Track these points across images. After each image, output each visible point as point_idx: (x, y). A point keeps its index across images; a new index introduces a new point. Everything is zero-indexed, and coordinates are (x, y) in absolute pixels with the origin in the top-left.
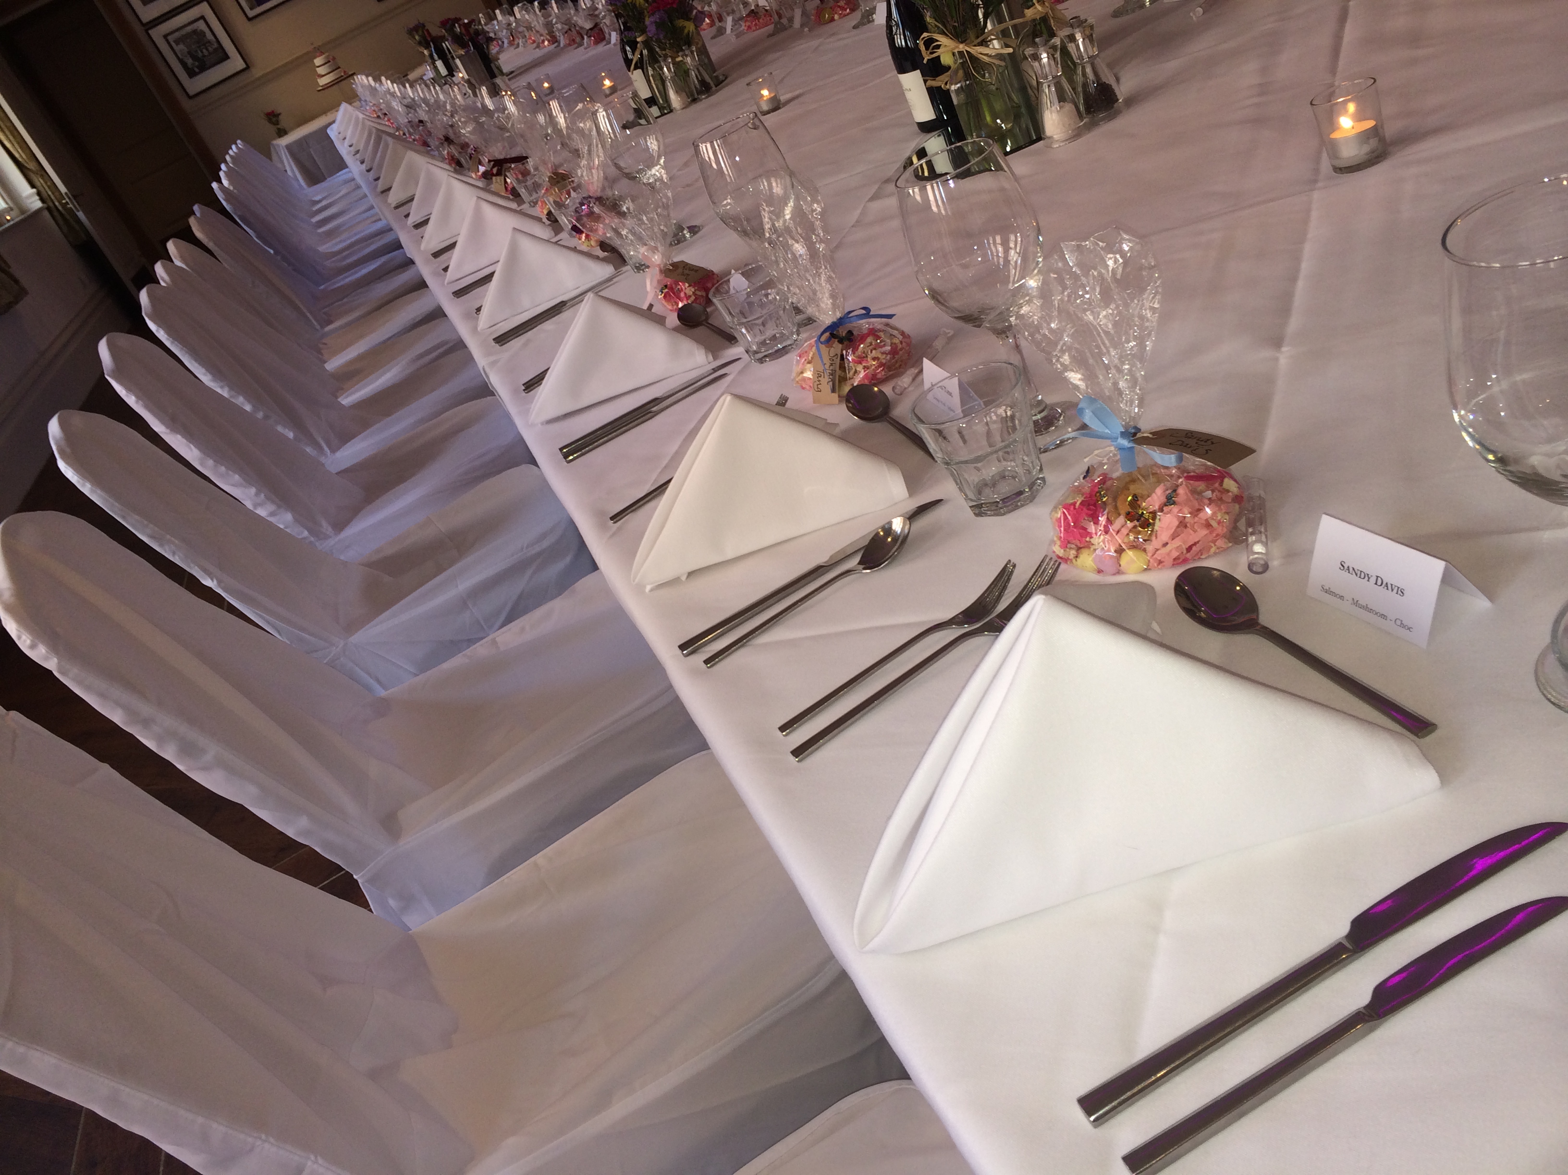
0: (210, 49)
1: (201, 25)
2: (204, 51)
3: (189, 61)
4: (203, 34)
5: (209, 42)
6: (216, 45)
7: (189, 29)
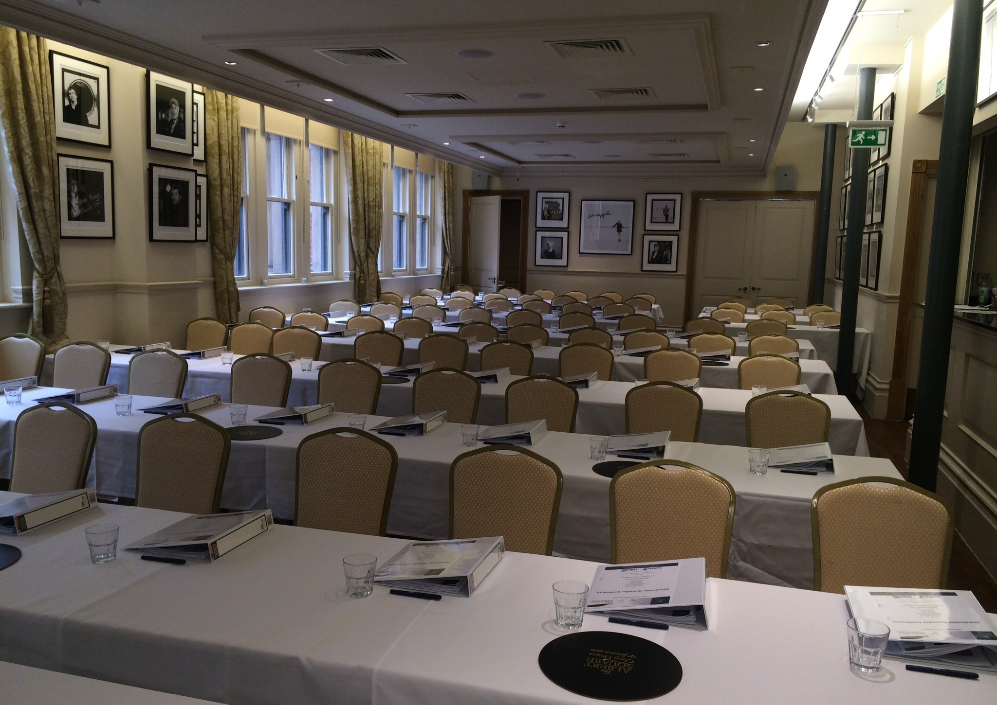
0: (557, 212)
1: (560, 201)
2: (555, 212)
3: (546, 213)
4: (559, 205)
5: (559, 210)
6: (560, 212)
7: (554, 200)
